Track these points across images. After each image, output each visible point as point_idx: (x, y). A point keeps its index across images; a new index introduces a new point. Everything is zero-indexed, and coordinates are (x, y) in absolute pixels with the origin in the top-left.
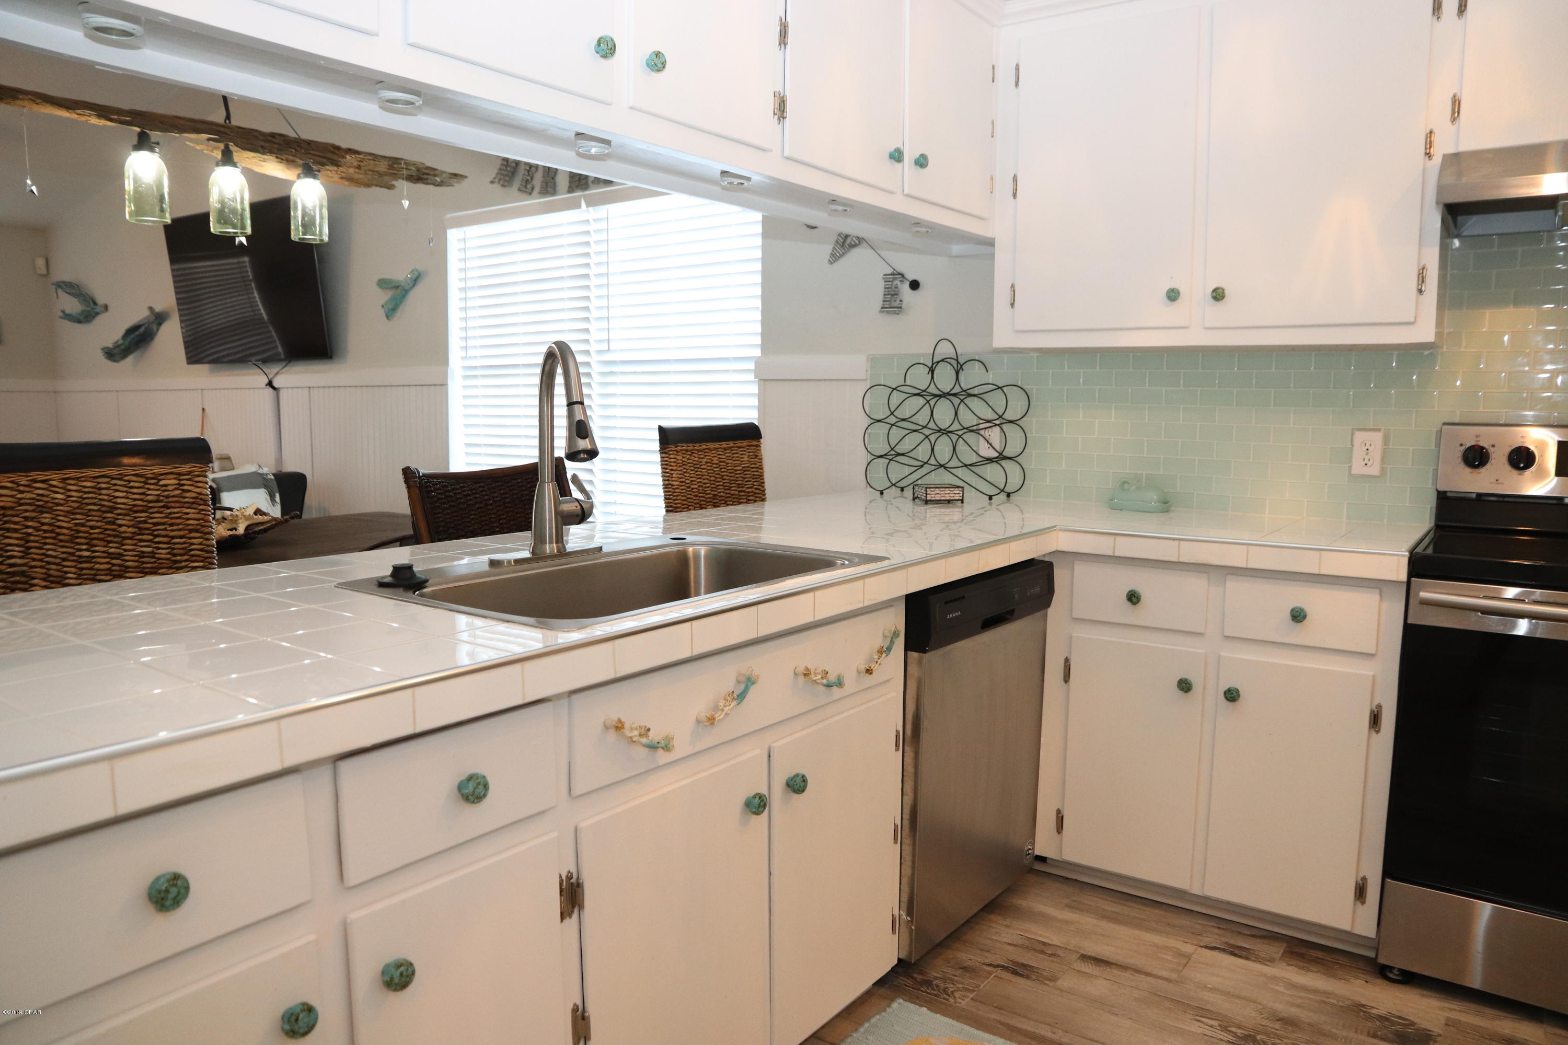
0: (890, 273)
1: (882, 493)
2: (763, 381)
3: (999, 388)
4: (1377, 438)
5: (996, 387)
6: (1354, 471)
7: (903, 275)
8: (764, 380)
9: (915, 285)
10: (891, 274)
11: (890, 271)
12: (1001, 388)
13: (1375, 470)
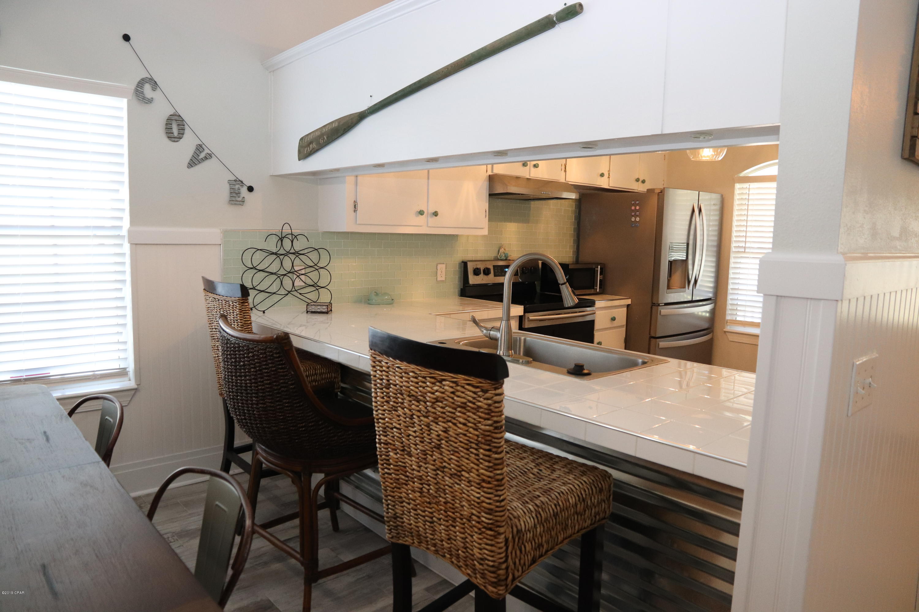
0: (234, 179)
1: (264, 312)
2: (134, 245)
3: (316, 249)
4: (444, 266)
5: (314, 249)
6: (439, 279)
7: (242, 182)
8: (136, 244)
9: (250, 189)
10: (235, 181)
11: (234, 178)
12: (317, 249)
13: (443, 279)
